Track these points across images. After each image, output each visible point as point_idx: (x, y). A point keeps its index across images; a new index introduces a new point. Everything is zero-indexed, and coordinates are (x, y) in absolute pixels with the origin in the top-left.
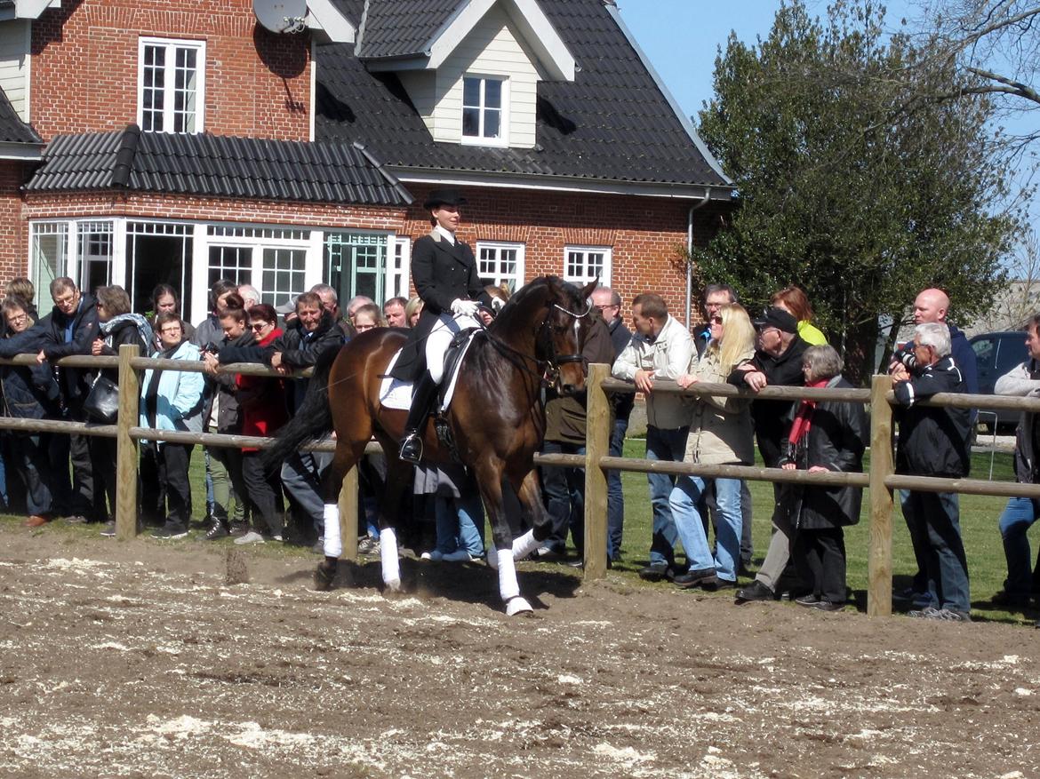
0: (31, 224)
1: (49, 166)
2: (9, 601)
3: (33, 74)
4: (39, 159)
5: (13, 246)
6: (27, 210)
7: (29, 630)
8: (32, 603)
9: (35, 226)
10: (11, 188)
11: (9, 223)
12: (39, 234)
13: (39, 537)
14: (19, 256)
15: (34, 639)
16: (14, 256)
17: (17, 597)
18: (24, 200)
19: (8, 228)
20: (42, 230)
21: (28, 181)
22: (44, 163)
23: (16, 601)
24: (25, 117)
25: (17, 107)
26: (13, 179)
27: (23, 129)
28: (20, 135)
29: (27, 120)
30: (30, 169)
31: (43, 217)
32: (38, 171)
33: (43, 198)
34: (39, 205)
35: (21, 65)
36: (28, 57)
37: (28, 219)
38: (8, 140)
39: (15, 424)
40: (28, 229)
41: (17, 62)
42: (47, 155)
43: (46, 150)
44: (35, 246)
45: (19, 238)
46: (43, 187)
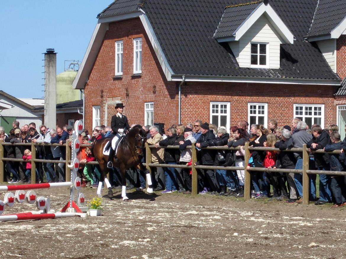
0: (337, 107)
1: (343, 87)
2: (333, 232)
3: (337, 57)
4: (340, 85)
5: (331, 114)
6: (336, 102)
7: (339, 241)
8: (340, 233)
9: (339, 107)
10: (331, 95)
11: (330, 107)
12: (340, 110)
13: (342, 210)
14: (334, 117)
15: (341, 244)
16: (332, 117)
17: (335, 231)
18: (335, 99)
19: (329, 108)
20: (341, 109)
21: (336, 92)
22: (341, 86)
23: (335, 232)
24: (335, 71)
25: (332, 68)
26: (331, 92)
27: (334, 75)
28: (333, 77)
29: (336, 72)
30: (336, 89)
31: (342, 104)
32: (339, 89)
33: (341, 98)
34: (340, 100)
35: (333, 54)
36: (335, 51)
37: (337, 105)
38: (329, 79)
39: (333, 173)
40: (336, 108)
41: (332, 53)
42: (342, 83)
43: (342, 82)
44: (339, 114)
45: (334, 111)
46: (341, 94)
